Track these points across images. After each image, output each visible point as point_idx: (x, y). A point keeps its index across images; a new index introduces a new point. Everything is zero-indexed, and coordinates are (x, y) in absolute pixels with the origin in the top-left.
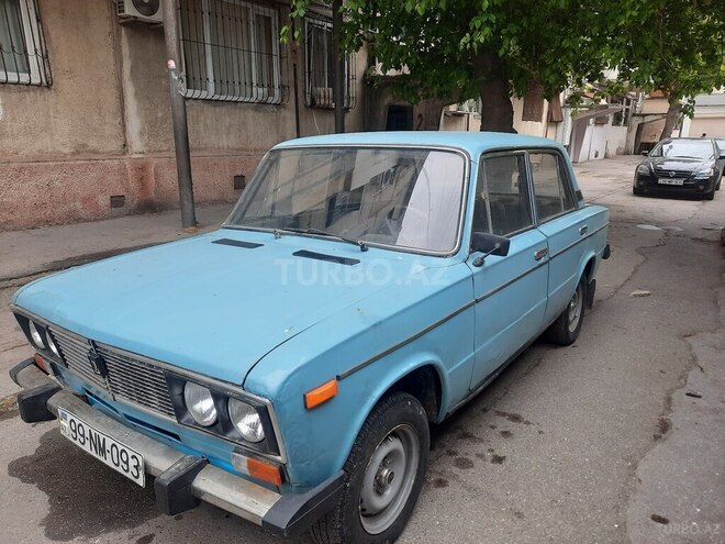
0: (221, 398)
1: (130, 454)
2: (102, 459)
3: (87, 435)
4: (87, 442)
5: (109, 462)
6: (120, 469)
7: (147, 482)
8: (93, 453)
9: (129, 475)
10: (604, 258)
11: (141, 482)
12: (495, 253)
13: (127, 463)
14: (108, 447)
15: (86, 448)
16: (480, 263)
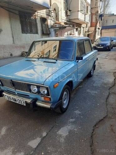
0: (38, 87)
1: (22, 100)
2: (16, 102)
3: (12, 98)
4: (12, 100)
5: (17, 102)
6: (20, 103)
7: (26, 105)
8: (14, 101)
9: (22, 104)
10: (97, 60)
11: (25, 105)
12: (81, 60)
13: (21, 102)
14: (17, 100)
15: (12, 101)
16: (78, 62)
